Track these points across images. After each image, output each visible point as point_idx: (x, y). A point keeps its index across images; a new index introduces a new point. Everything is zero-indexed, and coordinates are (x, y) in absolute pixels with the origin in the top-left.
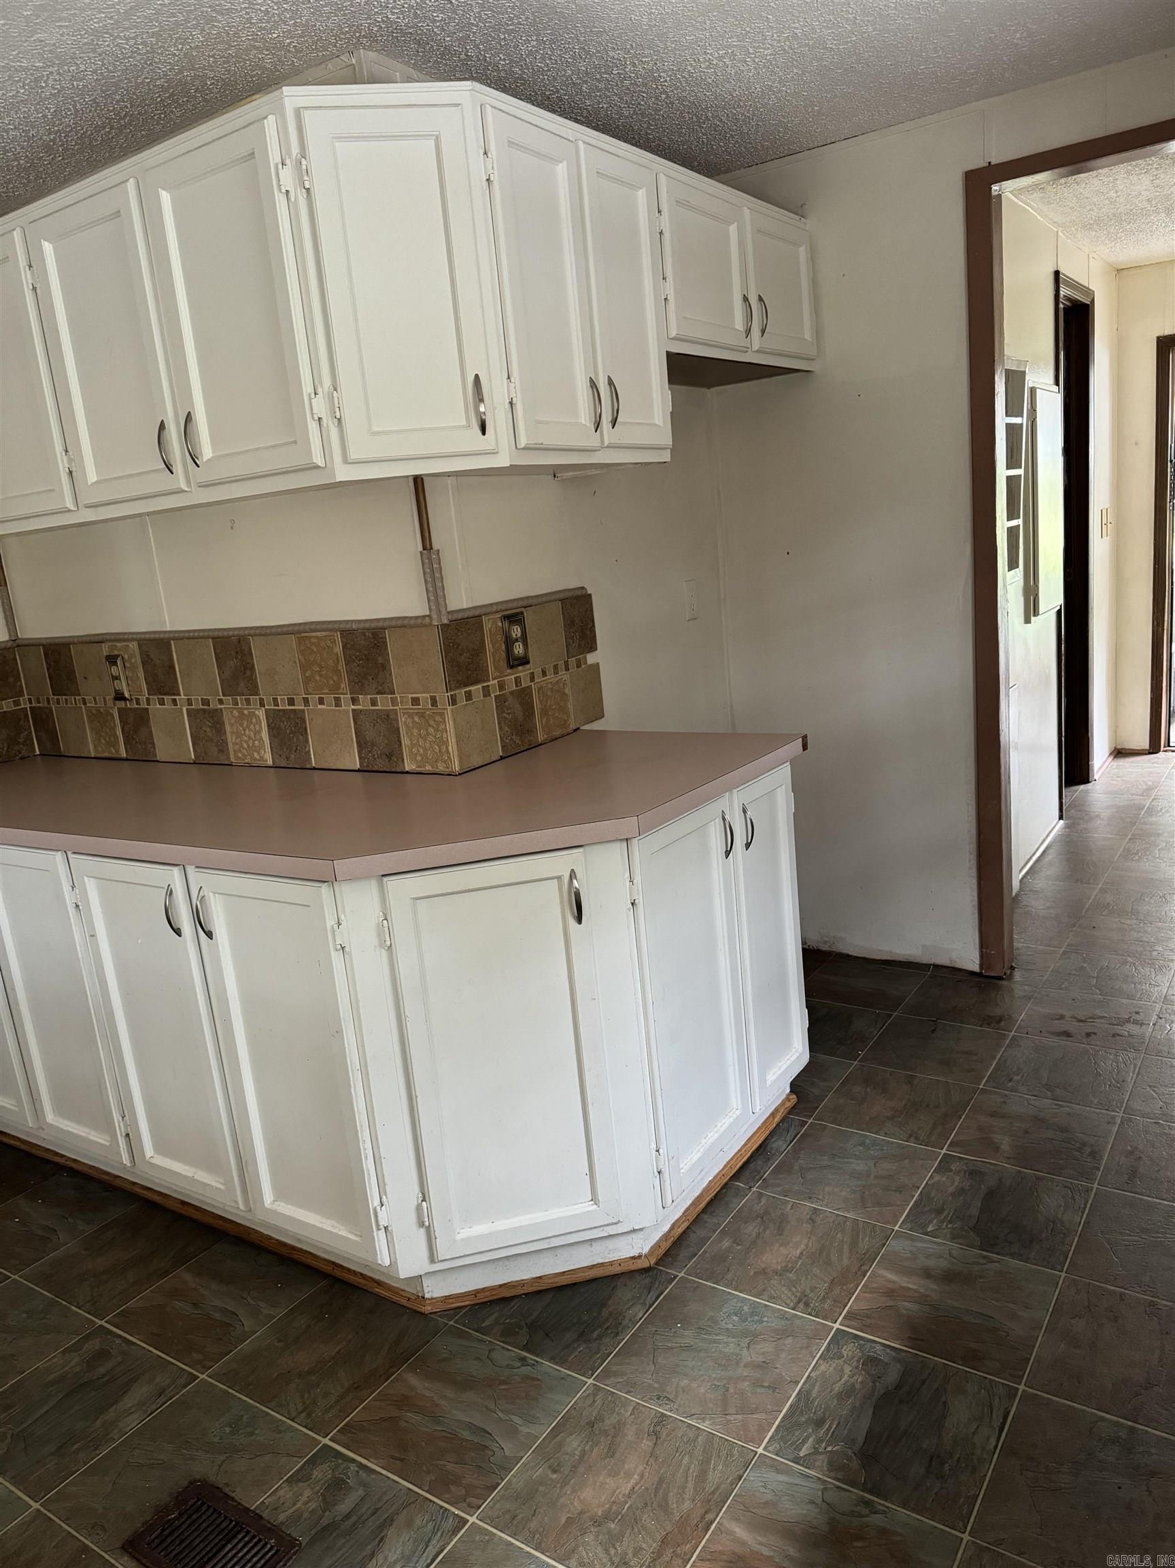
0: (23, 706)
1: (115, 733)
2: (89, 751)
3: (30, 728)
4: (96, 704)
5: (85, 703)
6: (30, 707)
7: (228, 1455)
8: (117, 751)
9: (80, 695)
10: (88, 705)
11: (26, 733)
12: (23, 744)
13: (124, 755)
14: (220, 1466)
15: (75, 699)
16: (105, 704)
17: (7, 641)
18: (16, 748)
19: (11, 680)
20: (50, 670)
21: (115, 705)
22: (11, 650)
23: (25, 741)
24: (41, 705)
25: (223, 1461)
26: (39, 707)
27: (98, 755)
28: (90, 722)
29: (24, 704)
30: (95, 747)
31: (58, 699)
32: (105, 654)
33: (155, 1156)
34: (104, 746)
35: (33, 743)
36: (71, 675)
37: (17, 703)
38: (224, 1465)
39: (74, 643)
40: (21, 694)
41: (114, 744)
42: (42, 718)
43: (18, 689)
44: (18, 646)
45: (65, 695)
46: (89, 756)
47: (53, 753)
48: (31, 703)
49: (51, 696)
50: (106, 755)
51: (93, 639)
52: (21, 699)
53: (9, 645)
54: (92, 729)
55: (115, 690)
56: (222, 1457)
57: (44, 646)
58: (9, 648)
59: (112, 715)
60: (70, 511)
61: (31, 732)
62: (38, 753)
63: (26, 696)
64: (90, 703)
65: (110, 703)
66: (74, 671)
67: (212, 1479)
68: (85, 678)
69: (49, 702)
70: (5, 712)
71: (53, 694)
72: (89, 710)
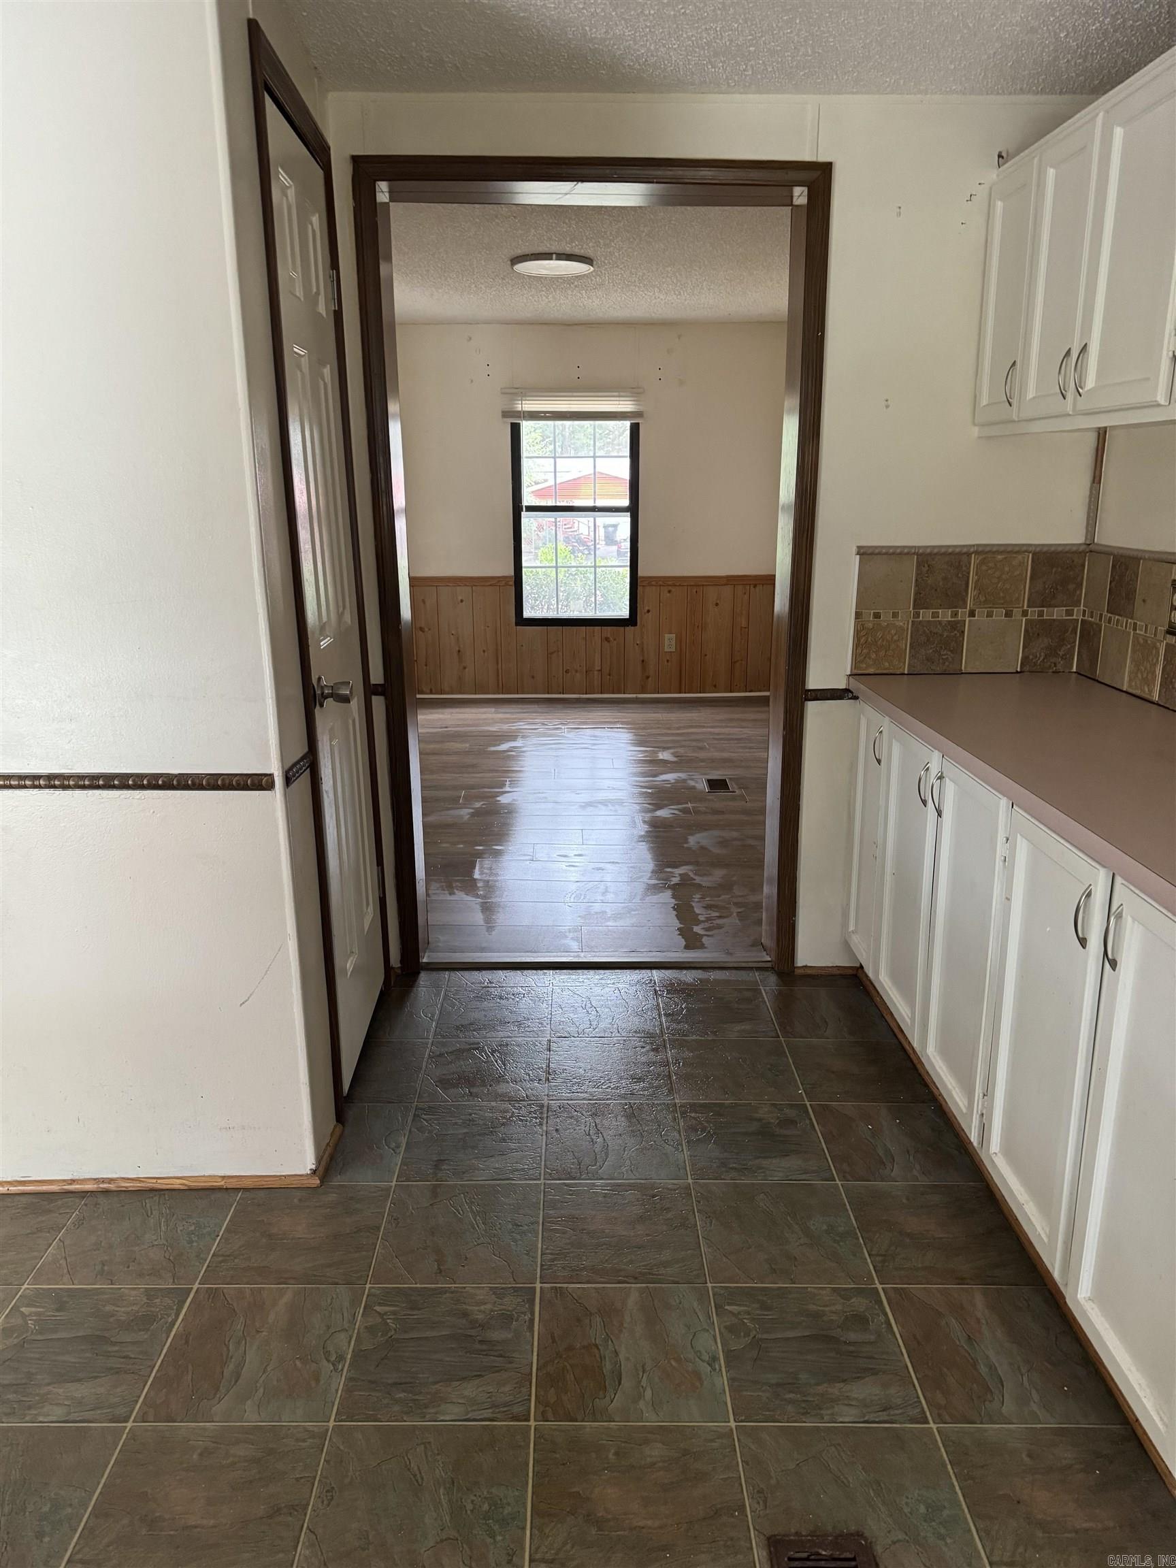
0: (1074, 617)
1: (1155, 671)
2: (1123, 685)
3: (1075, 642)
4: (1146, 632)
5: (1135, 629)
6: (1082, 619)
7: (907, 1538)
8: (1151, 691)
9: (1132, 618)
10: (1137, 632)
11: (1069, 646)
12: (1062, 658)
13: (1156, 698)
14: (894, 1543)
15: (1127, 621)
16: (1155, 635)
17: (1080, 544)
18: (1053, 660)
19: (1071, 587)
20: (1113, 584)
21: (1164, 639)
22: (1083, 554)
23: (1065, 655)
24: (1093, 620)
25: (899, 1541)
26: (1090, 622)
27: (1130, 690)
28: (1134, 651)
29: (1077, 615)
30: (1130, 680)
31: (1110, 618)
32: (1173, 578)
33: (999, 1155)
34: (1138, 683)
35: (1073, 659)
36: (1130, 596)
37: (1069, 613)
38: (897, 1545)
39: (1145, 559)
40: (1077, 603)
41: (1149, 682)
42: (1089, 634)
43: (1075, 598)
44: (1091, 551)
45: (1119, 615)
46: (1121, 688)
47: (1088, 676)
48: (1084, 615)
49: (1105, 613)
50: (1138, 692)
51: (1164, 557)
52: (1076, 609)
53: (1082, 548)
54: (1133, 660)
55: (1170, 621)
56: (901, 1536)
57: (1115, 556)
58: (1080, 553)
59: (1157, 650)
60: (1159, 405)
61: (1075, 645)
62: (1074, 669)
63: (1082, 608)
64: (1141, 630)
65: (1160, 636)
66: (1135, 591)
67: (879, 1549)
68: (1144, 601)
69: (1101, 620)
70: (1054, 620)
71: (1107, 612)
72: (1136, 637)
